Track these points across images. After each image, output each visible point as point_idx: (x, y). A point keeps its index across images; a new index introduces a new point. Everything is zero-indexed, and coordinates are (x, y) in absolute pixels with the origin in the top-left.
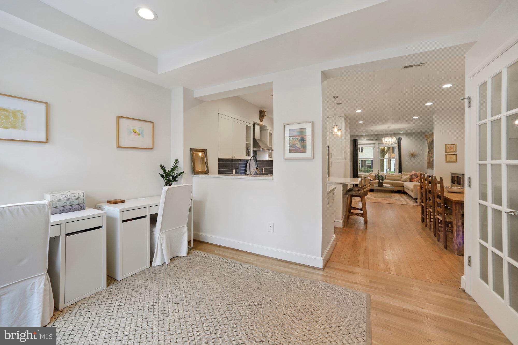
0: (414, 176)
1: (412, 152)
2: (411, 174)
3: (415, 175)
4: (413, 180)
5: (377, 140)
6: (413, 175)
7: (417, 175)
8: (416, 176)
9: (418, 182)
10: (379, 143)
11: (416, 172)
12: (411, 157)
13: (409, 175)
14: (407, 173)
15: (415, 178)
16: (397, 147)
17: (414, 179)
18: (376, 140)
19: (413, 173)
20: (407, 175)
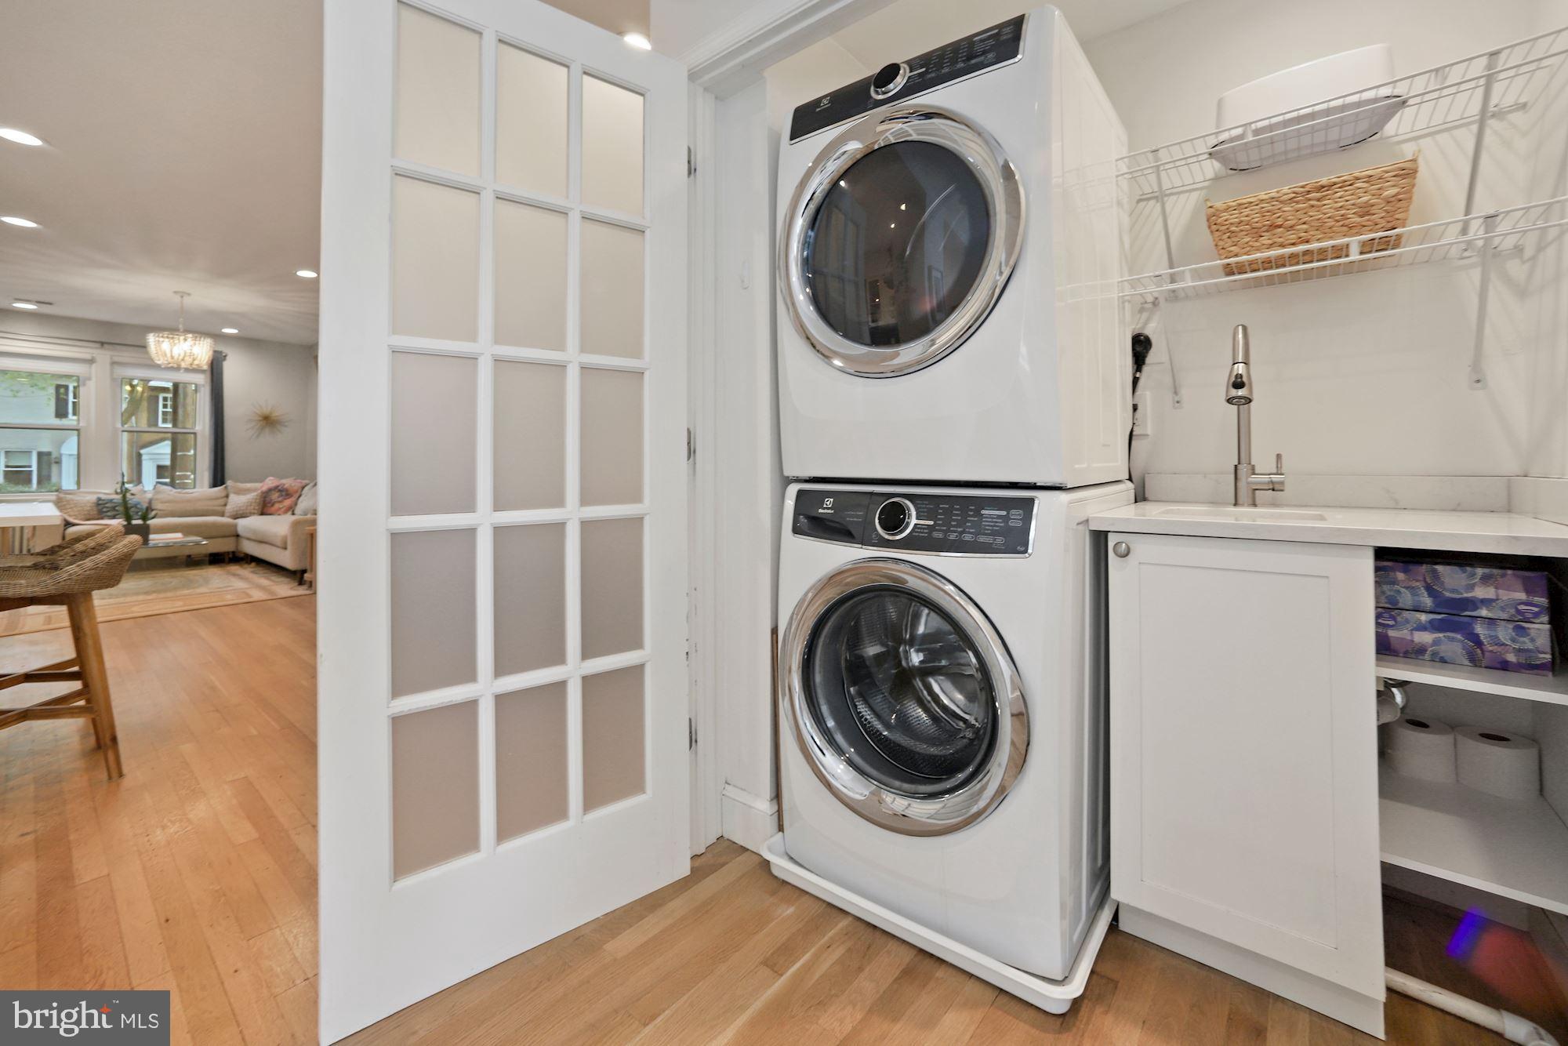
0: (275, 496)
1: (266, 411)
2: (265, 488)
3: (280, 491)
4: (273, 509)
5: (105, 345)
6: (270, 490)
7: (287, 490)
8: (284, 493)
9: (290, 512)
10: (116, 359)
11: (284, 481)
12: (262, 428)
13: (255, 490)
14: (249, 485)
15: (280, 502)
16: (204, 386)
17: (277, 506)
18: (98, 345)
19: (270, 482)
20: (248, 491)
